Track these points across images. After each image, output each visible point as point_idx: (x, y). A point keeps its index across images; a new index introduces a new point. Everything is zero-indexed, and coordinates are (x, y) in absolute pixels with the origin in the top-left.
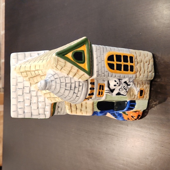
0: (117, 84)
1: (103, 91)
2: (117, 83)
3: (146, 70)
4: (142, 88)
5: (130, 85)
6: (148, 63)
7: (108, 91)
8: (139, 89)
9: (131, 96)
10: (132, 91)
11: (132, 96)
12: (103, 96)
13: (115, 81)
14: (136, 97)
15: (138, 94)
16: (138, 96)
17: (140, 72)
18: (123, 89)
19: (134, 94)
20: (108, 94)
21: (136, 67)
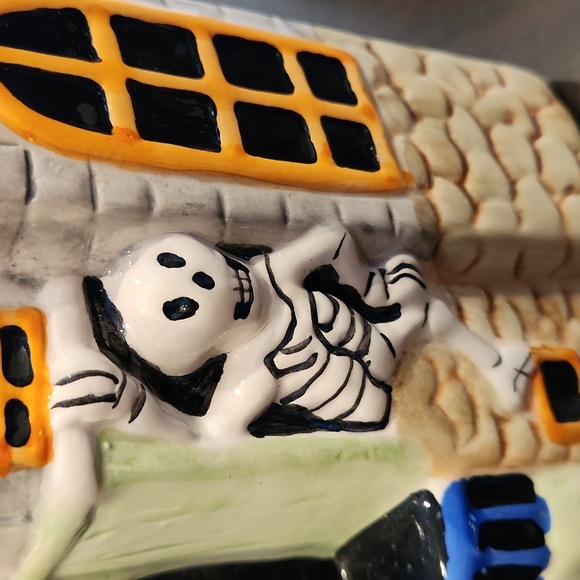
0: (195, 293)
1: (26, 395)
2: (203, 280)
3: (523, 172)
4: (552, 343)
5: (391, 313)
6: (522, 126)
7: (98, 386)
8: (514, 350)
9: (451, 429)
10: (442, 375)
11: (463, 431)
12: (45, 455)
13: (169, 260)
14: (517, 432)
15: (526, 404)
16: (533, 428)
17: (460, 183)
18: (316, 346)
19: (479, 401)
20: (118, 420)
21: (399, 141)
